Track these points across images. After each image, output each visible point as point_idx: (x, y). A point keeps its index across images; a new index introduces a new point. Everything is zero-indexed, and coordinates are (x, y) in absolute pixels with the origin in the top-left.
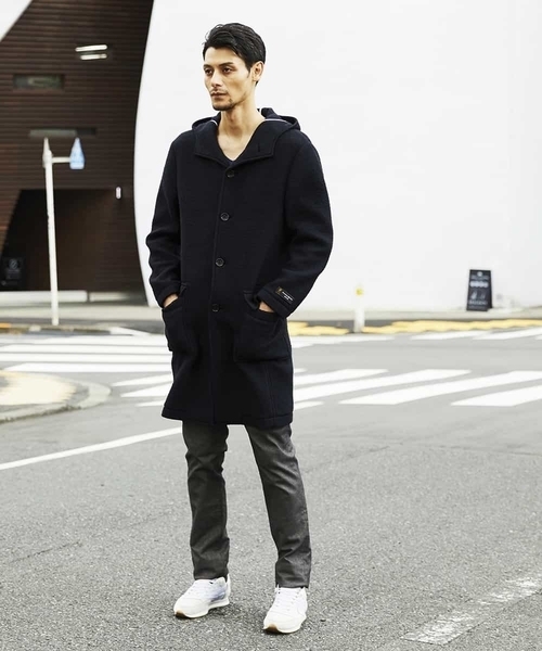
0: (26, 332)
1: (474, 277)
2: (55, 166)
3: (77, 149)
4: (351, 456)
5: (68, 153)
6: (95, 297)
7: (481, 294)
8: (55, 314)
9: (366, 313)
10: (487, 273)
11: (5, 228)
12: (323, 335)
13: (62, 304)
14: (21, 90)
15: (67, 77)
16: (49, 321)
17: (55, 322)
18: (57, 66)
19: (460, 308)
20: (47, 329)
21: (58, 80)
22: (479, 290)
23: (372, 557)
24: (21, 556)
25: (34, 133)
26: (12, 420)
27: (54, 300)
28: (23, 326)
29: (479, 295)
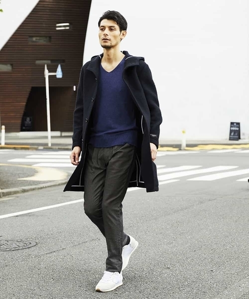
0: (37, 149)
1: (232, 125)
2: (50, 77)
3: (59, 69)
4: (201, 202)
5: (55, 71)
6: (64, 134)
7: (235, 133)
8: (50, 142)
9: (187, 141)
10: (238, 124)
11: (25, 104)
12: (168, 151)
13: (52, 137)
14: (30, 43)
15: (52, 37)
16: (47, 144)
17: (50, 145)
18: (48, 33)
19: (227, 139)
20: (46, 148)
21: (48, 38)
22: (235, 131)
23: (224, 245)
24: (76, 244)
25: (38, 62)
26: (46, 187)
27: (49, 135)
28: (36, 147)
29: (234, 133)
